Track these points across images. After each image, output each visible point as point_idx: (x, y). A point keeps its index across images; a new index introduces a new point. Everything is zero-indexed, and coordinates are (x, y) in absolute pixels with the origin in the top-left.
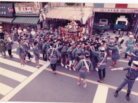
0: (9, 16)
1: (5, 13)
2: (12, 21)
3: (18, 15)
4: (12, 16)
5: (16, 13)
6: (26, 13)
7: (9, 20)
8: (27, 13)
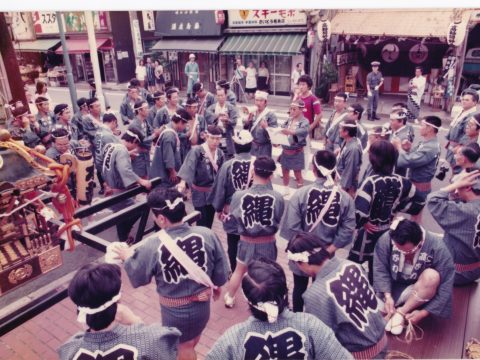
0: (208, 34)
1: (197, 26)
2: (219, 49)
3: (236, 31)
4: (218, 33)
5: (231, 24)
6: (262, 25)
7: (211, 47)
8: (265, 24)
